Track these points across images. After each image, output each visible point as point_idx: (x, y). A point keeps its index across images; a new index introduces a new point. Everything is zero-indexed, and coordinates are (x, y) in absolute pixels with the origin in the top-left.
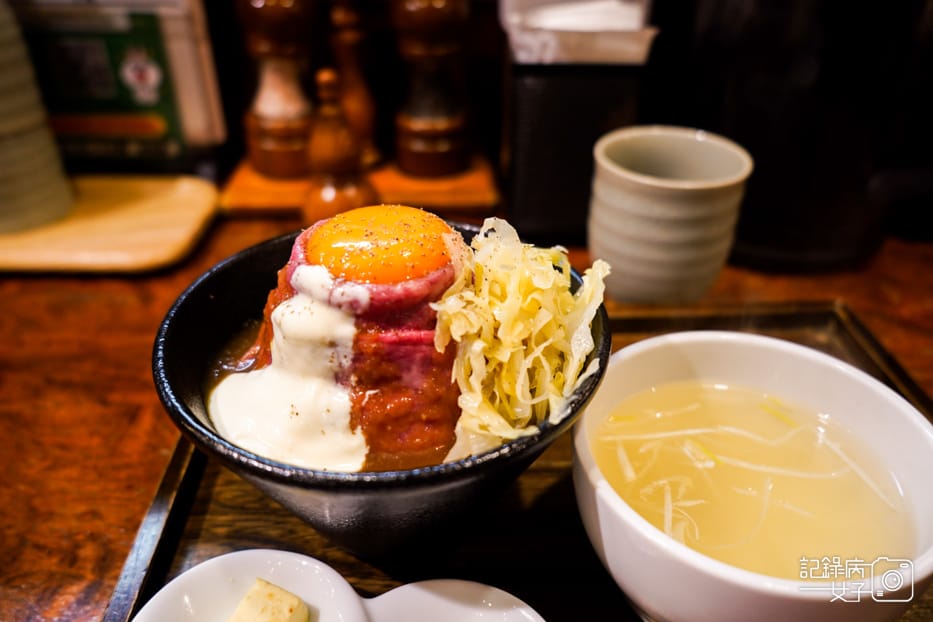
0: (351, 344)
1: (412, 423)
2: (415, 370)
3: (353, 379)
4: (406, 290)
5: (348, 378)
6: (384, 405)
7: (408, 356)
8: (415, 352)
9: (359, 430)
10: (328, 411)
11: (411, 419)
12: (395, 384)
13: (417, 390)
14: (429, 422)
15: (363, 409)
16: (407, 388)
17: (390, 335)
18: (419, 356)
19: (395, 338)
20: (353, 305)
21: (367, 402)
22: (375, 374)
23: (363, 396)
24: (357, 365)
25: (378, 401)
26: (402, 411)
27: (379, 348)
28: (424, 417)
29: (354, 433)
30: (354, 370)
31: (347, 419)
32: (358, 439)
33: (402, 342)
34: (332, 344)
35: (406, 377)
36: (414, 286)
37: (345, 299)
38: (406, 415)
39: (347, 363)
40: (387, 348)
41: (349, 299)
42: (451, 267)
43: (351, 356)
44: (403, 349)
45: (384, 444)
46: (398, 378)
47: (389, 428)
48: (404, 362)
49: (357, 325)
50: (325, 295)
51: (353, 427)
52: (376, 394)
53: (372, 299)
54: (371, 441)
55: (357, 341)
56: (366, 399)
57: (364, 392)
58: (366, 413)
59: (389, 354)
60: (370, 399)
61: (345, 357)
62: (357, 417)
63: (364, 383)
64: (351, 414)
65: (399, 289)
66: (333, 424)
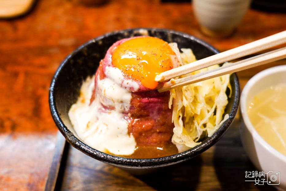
0: (129, 102)
1: (153, 133)
2: (155, 112)
3: (129, 114)
5: (127, 114)
6: (142, 125)
7: (152, 108)
8: (155, 106)
9: (132, 136)
10: (118, 128)
11: (152, 131)
12: (147, 117)
13: (155, 120)
14: (160, 133)
15: (132, 126)
16: (151, 119)
18: (157, 108)
19: (146, 101)
20: (131, 88)
21: (135, 124)
22: (138, 114)
23: (133, 121)
24: (131, 110)
25: (139, 124)
26: (149, 128)
27: (141, 105)
28: (158, 131)
29: (130, 137)
30: (129, 112)
31: (126, 131)
32: (131, 139)
33: (149, 103)
34: (122, 102)
35: (151, 115)
37: (128, 86)
38: (151, 129)
39: (127, 110)
40: (144, 104)
41: (130, 86)
43: (129, 107)
44: (151, 105)
45: (141, 140)
47: (144, 134)
48: (150, 110)
49: (132, 96)
50: (120, 82)
51: (129, 133)
52: (139, 120)
54: (137, 140)
55: (132, 101)
56: (135, 122)
57: (134, 119)
58: (134, 128)
59: (144, 107)
60: (136, 122)
61: (127, 107)
62: (131, 130)
63: (133, 116)
64: (128, 128)
66: (121, 133)
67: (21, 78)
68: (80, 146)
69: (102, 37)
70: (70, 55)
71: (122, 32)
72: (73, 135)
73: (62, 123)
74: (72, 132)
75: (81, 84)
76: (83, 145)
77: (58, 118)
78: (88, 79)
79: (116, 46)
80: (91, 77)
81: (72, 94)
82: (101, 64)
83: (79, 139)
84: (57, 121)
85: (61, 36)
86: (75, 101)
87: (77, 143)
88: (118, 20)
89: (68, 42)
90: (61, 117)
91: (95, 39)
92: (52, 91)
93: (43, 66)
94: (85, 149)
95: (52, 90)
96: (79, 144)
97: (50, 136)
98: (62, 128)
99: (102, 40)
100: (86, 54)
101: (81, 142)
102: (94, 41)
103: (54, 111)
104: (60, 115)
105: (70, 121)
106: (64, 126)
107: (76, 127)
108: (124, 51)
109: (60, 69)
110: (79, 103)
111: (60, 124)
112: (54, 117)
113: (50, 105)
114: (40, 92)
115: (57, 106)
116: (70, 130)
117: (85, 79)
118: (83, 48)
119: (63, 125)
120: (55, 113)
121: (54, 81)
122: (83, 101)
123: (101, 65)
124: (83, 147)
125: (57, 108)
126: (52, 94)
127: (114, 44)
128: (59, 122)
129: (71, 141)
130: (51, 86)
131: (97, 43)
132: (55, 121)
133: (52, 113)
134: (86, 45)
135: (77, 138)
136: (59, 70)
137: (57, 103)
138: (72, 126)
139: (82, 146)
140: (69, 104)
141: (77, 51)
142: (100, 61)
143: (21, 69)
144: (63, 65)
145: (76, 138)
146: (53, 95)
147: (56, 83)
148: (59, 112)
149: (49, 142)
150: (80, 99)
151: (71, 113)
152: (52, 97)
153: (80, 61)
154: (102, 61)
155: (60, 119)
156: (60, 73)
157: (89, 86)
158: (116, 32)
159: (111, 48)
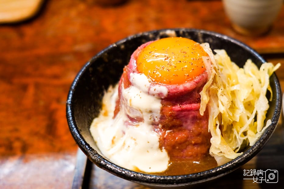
0: (159, 112)
1: (187, 145)
2: (189, 122)
3: (160, 126)
4: (185, 88)
5: (158, 125)
6: (175, 137)
7: (186, 116)
8: (189, 114)
9: (164, 150)
10: (148, 142)
11: (187, 143)
12: (180, 128)
13: (190, 130)
14: (195, 144)
15: (164, 139)
16: (185, 130)
17: (177, 107)
18: (191, 116)
19: (179, 109)
20: (160, 95)
21: (167, 136)
22: (170, 124)
23: (165, 133)
24: (162, 121)
25: (171, 135)
26: (183, 140)
27: (173, 113)
28: (193, 142)
29: (162, 151)
30: (160, 122)
31: (158, 144)
32: (164, 154)
33: (183, 110)
34: (151, 112)
35: (185, 125)
36: (188, 85)
37: (156, 92)
38: (186, 141)
39: (157, 120)
40: (176, 113)
41: (158, 92)
42: (206, 73)
43: (159, 117)
44: (184, 113)
45: (175, 154)
46: (181, 126)
47: (177, 148)
48: (184, 119)
49: (162, 103)
50: (147, 90)
51: (160, 147)
52: (171, 132)
53: (169, 92)
54: (171, 154)
55: (162, 110)
56: (166, 134)
57: (166, 131)
58: (166, 141)
59: (176, 116)
60: (168, 134)
61: (156, 117)
62: (162, 144)
63: (165, 127)
64: (159, 141)
65: (181, 87)
66: (152, 148)
67: (31, 91)
68: (105, 165)
69: (125, 41)
70: (88, 62)
71: (146, 34)
72: (97, 154)
73: (84, 140)
74: (95, 149)
75: (103, 95)
76: (109, 164)
77: (79, 135)
78: (110, 88)
79: (141, 49)
80: (114, 86)
81: (93, 107)
82: (125, 70)
83: (103, 157)
84: (77, 137)
85: (75, 41)
86: (96, 114)
87: (102, 162)
88: (140, 20)
89: (84, 47)
90: (81, 133)
91: (116, 43)
92: (70, 105)
93: (56, 77)
94: (112, 168)
95: (70, 103)
96: (104, 163)
97: (68, 157)
98: (84, 146)
99: (124, 43)
100: (106, 60)
101: (106, 160)
102: (115, 45)
103: (73, 126)
104: (80, 131)
105: (92, 137)
106: (86, 144)
107: (99, 144)
108: (150, 53)
109: (78, 78)
110: (101, 116)
111: (81, 142)
112: (73, 134)
113: (68, 121)
114: (54, 106)
115: (76, 121)
116: (93, 148)
117: (107, 89)
118: (102, 54)
119: (85, 142)
120: (75, 129)
121: (71, 92)
122: (106, 114)
123: (124, 72)
124: (109, 166)
125: (77, 123)
126: (69, 108)
127: (139, 48)
128: (80, 140)
129: (94, 161)
130: (68, 99)
131: (118, 47)
132: (74, 138)
133: (71, 129)
134: (106, 50)
135: (102, 157)
136: (76, 80)
137: (76, 118)
138: (95, 143)
139: (107, 165)
140: (90, 119)
141: (96, 57)
142: (123, 67)
143: (30, 81)
144: (80, 74)
145: (100, 156)
146: (71, 109)
147: (73, 95)
148: (79, 128)
149: (67, 163)
150: (102, 112)
151: (92, 129)
152: (70, 111)
153: (100, 69)
154: (126, 67)
155: (81, 135)
156: (78, 83)
157: (112, 96)
158: (140, 34)
159: (135, 52)
